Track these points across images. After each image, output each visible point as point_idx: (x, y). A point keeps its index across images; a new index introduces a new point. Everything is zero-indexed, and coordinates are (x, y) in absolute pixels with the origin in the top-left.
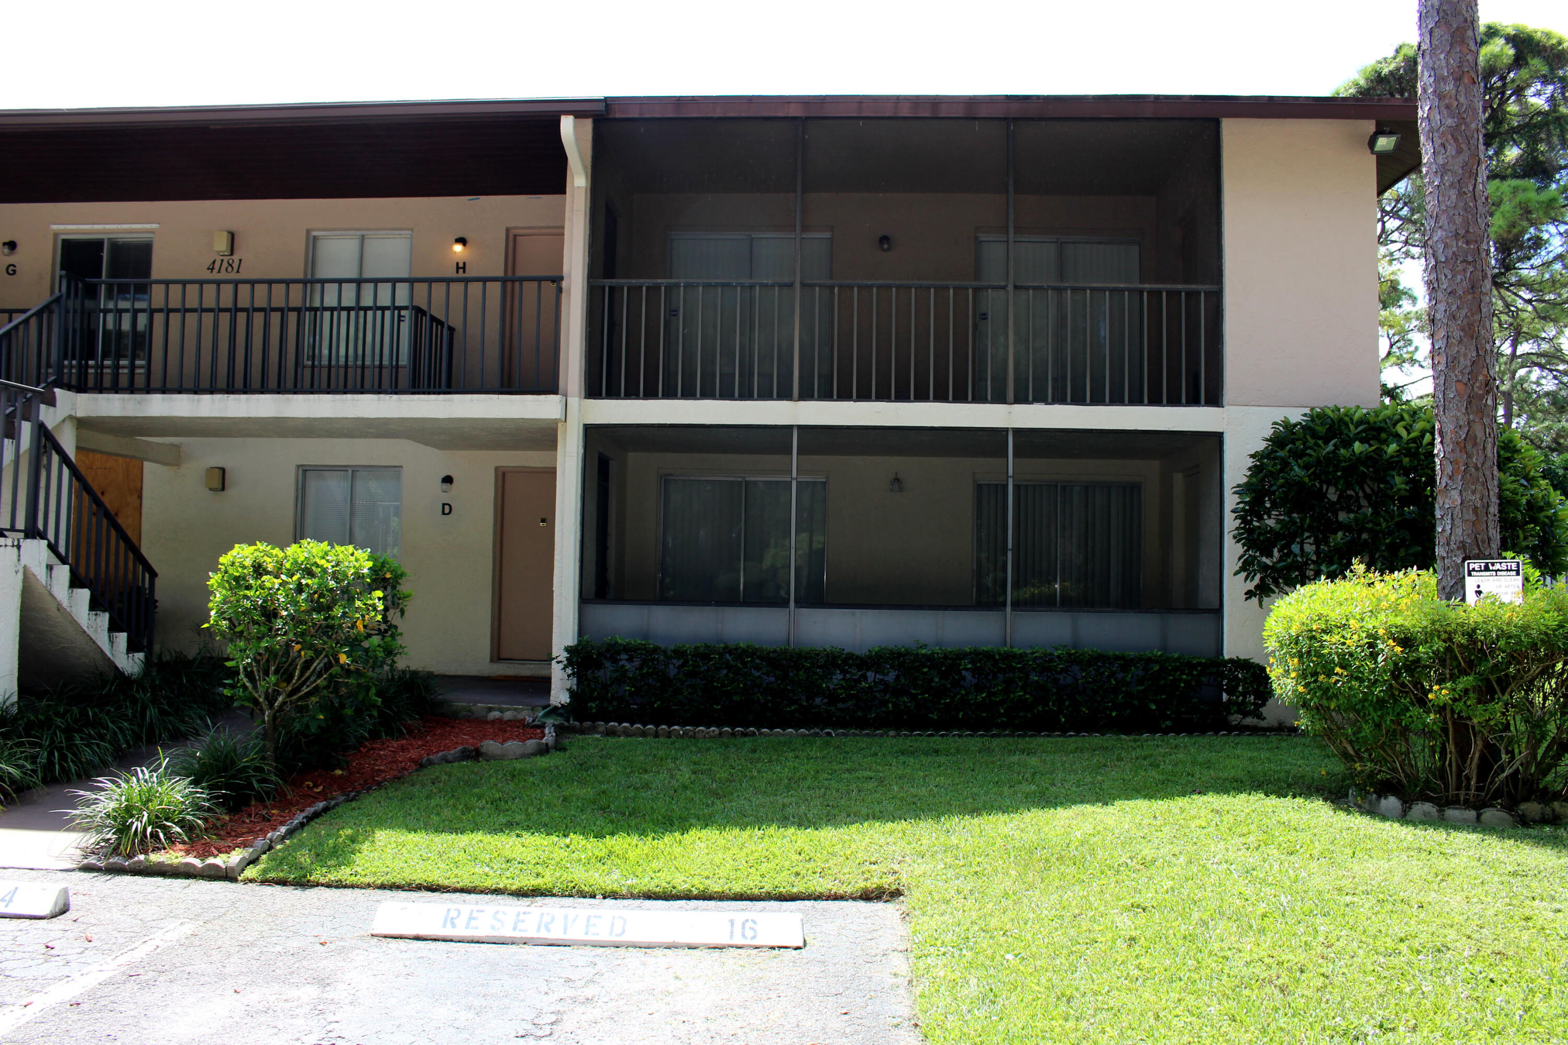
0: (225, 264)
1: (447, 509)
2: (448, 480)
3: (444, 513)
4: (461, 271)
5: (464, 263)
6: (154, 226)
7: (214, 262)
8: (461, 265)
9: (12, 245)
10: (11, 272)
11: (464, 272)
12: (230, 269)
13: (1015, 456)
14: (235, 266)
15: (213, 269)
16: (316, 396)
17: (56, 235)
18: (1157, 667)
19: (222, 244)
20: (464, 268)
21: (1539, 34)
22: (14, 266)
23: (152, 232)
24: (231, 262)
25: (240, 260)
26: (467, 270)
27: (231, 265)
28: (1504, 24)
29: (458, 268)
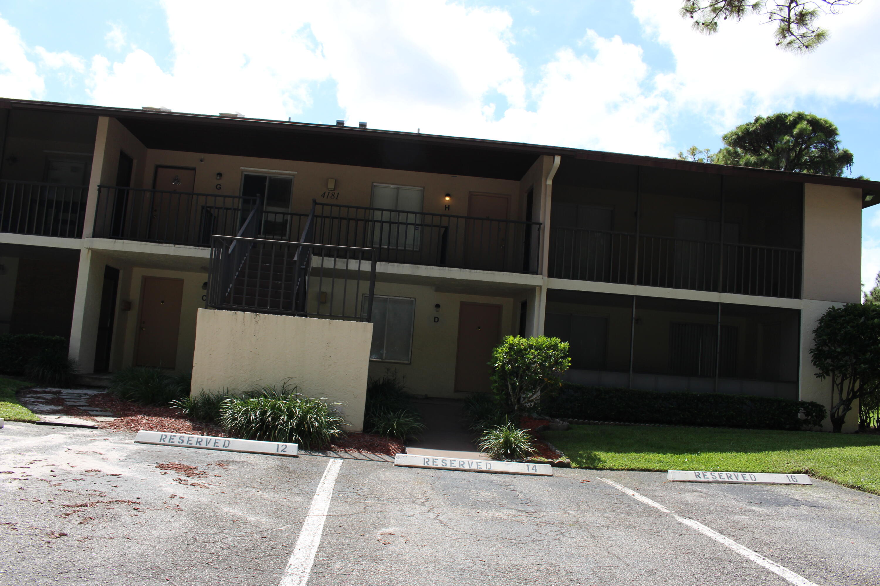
0: (330, 195)
1: (436, 320)
2: (438, 306)
3: (435, 321)
4: (447, 209)
5: (449, 206)
6: (295, 173)
7: (325, 193)
8: (447, 206)
9: (220, 175)
10: (218, 188)
11: (449, 210)
12: (333, 197)
13: (721, 315)
14: (336, 196)
15: (324, 196)
16: (431, 267)
17: (243, 171)
18: (784, 404)
19: (331, 186)
20: (449, 208)
21: (822, 121)
22: (220, 185)
23: (293, 175)
24: (333, 194)
25: (338, 193)
26: (450, 209)
27: (333, 195)
28: (806, 113)
29: (446, 208)
